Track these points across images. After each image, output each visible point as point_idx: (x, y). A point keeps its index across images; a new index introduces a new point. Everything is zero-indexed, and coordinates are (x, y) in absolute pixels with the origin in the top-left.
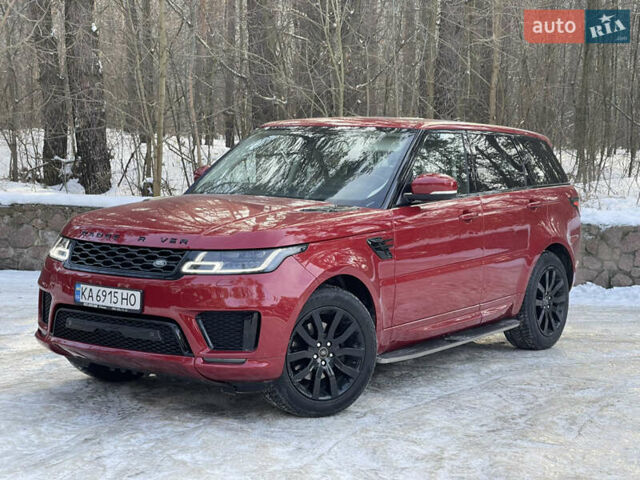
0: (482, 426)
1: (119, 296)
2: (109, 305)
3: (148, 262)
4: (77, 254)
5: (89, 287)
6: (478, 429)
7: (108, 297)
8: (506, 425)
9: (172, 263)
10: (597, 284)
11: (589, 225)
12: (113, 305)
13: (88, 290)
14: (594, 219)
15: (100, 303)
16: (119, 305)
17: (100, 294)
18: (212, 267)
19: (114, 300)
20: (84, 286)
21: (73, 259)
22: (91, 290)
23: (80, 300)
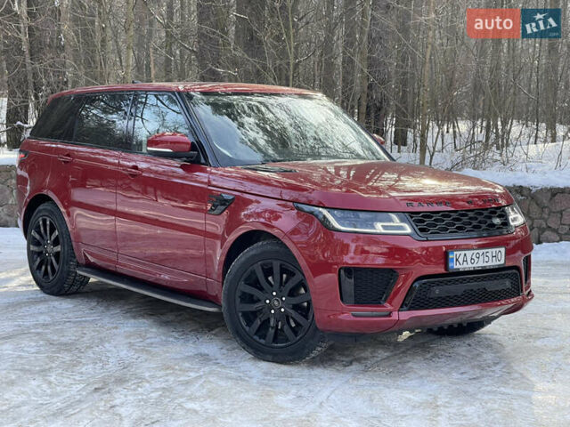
0: (462, 373)
1: (489, 254)
2: (483, 265)
3: (489, 222)
5: (463, 253)
6: (460, 376)
7: (481, 258)
8: (484, 373)
9: (503, 220)
11: (521, 186)
12: (485, 264)
13: (463, 255)
14: (525, 182)
15: (475, 265)
16: (490, 264)
17: (474, 257)
19: (486, 259)
20: (458, 253)
21: (422, 230)
22: (465, 255)
23: (455, 267)
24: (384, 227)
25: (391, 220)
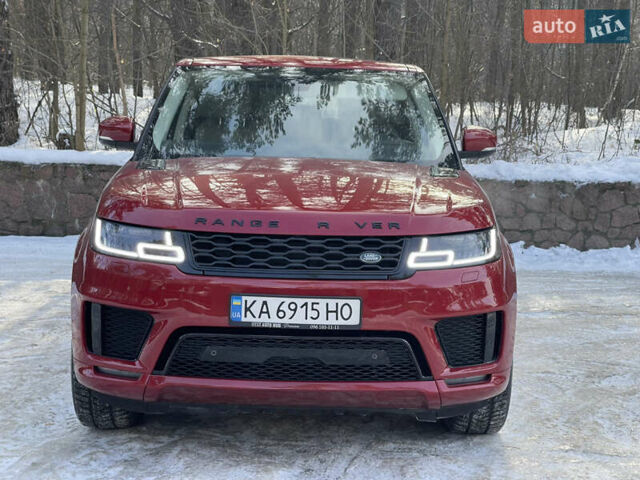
1: (321, 308)
2: (303, 321)
3: (351, 257)
4: (205, 253)
5: (260, 300)
7: (301, 311)
9: (390, 257)
10: (571, 246)
12: (310, 321)
13: (259, 303)
14: (567, 176)
15: (286, 321)
16: (322, 321)
17: (284, 308)
18: (444, 258)
19: (315, 314)
20: (250, 299)
21: (200, 259)
22: (265, 303)
23: (243, 319)
24: (148, 251)
25: (161, 242)
